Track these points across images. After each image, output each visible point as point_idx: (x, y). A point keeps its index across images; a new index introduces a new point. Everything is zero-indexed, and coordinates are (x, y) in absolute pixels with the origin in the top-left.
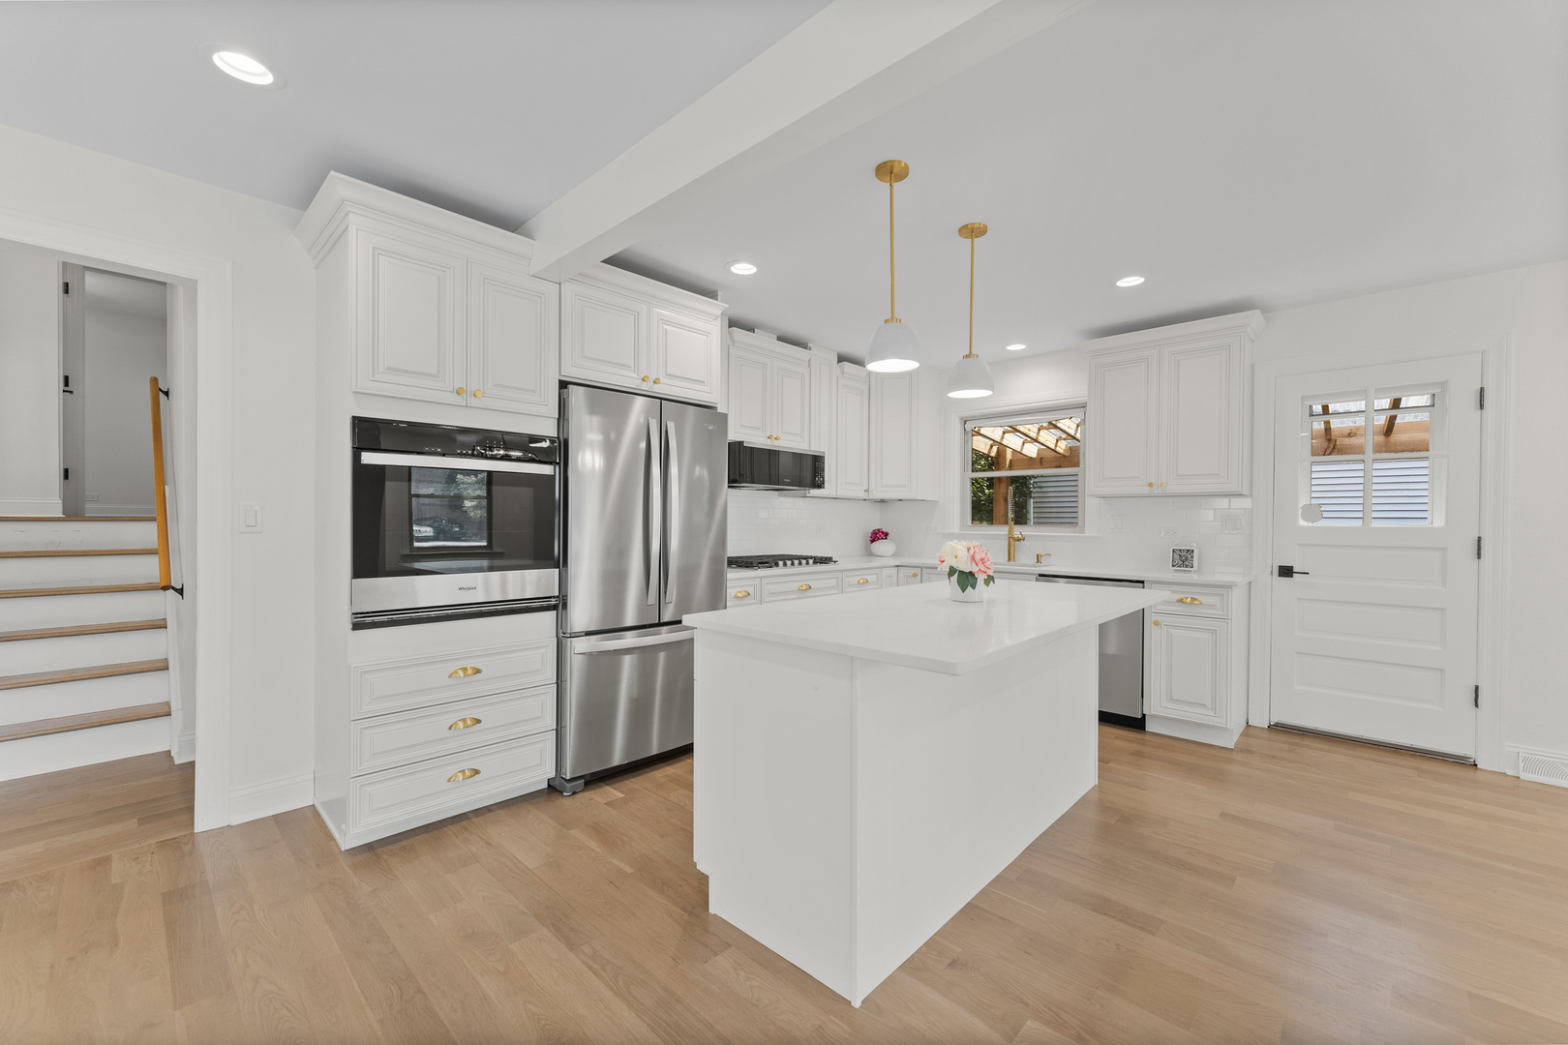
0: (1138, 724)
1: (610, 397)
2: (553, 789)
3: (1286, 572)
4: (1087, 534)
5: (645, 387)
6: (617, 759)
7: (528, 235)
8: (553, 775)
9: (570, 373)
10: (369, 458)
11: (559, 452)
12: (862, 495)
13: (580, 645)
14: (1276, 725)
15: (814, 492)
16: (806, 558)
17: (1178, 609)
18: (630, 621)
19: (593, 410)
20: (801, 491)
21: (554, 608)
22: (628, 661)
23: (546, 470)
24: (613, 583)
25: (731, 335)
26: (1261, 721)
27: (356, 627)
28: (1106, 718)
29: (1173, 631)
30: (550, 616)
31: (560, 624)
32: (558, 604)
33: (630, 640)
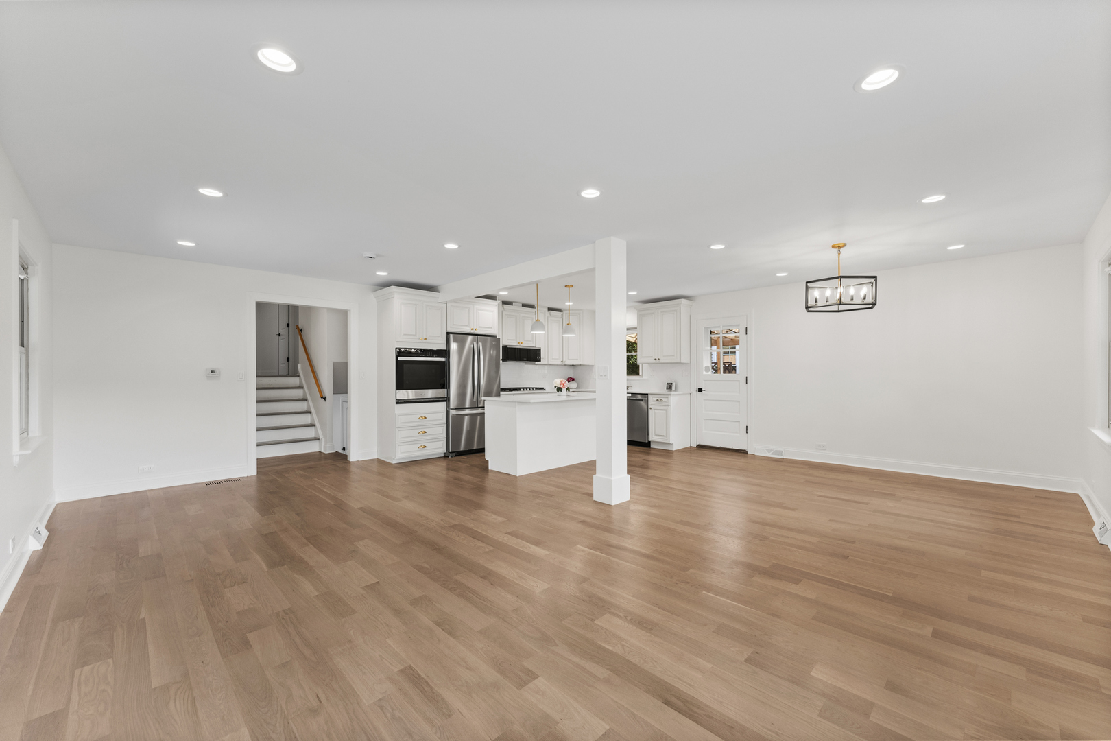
0: (648, 444)
1: (460, 336)
2: (446, 456)
3: (700, 390)
4: (644, 378)
5: (472, 332)
6: (462, 448)
7: (438, 292)
8: (445, 451)
9: (450, 330)
10: (400, 359)
11: (445, 353)
12: (560, 363)
13: (453, 412)
14: (699, 445)
15: (537, 363)
16: (533, 388)
17: (657, 403)
18: (467, 406)
19: (455, 341)
20: (533, 363)
21: (446, 401)
22: (466, 418)
23: (443, 359)
24: (462, 395)
25: (503, 307)
26: (694, 445)
27: (397, 403)
28: (630, 443)
29: (656, 411)
30: (444, 404)
31: (448, 406)
32: (447, 400)
33: (467, 411)
